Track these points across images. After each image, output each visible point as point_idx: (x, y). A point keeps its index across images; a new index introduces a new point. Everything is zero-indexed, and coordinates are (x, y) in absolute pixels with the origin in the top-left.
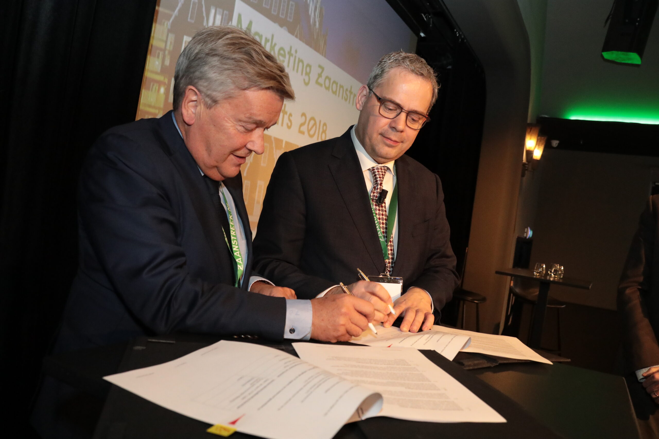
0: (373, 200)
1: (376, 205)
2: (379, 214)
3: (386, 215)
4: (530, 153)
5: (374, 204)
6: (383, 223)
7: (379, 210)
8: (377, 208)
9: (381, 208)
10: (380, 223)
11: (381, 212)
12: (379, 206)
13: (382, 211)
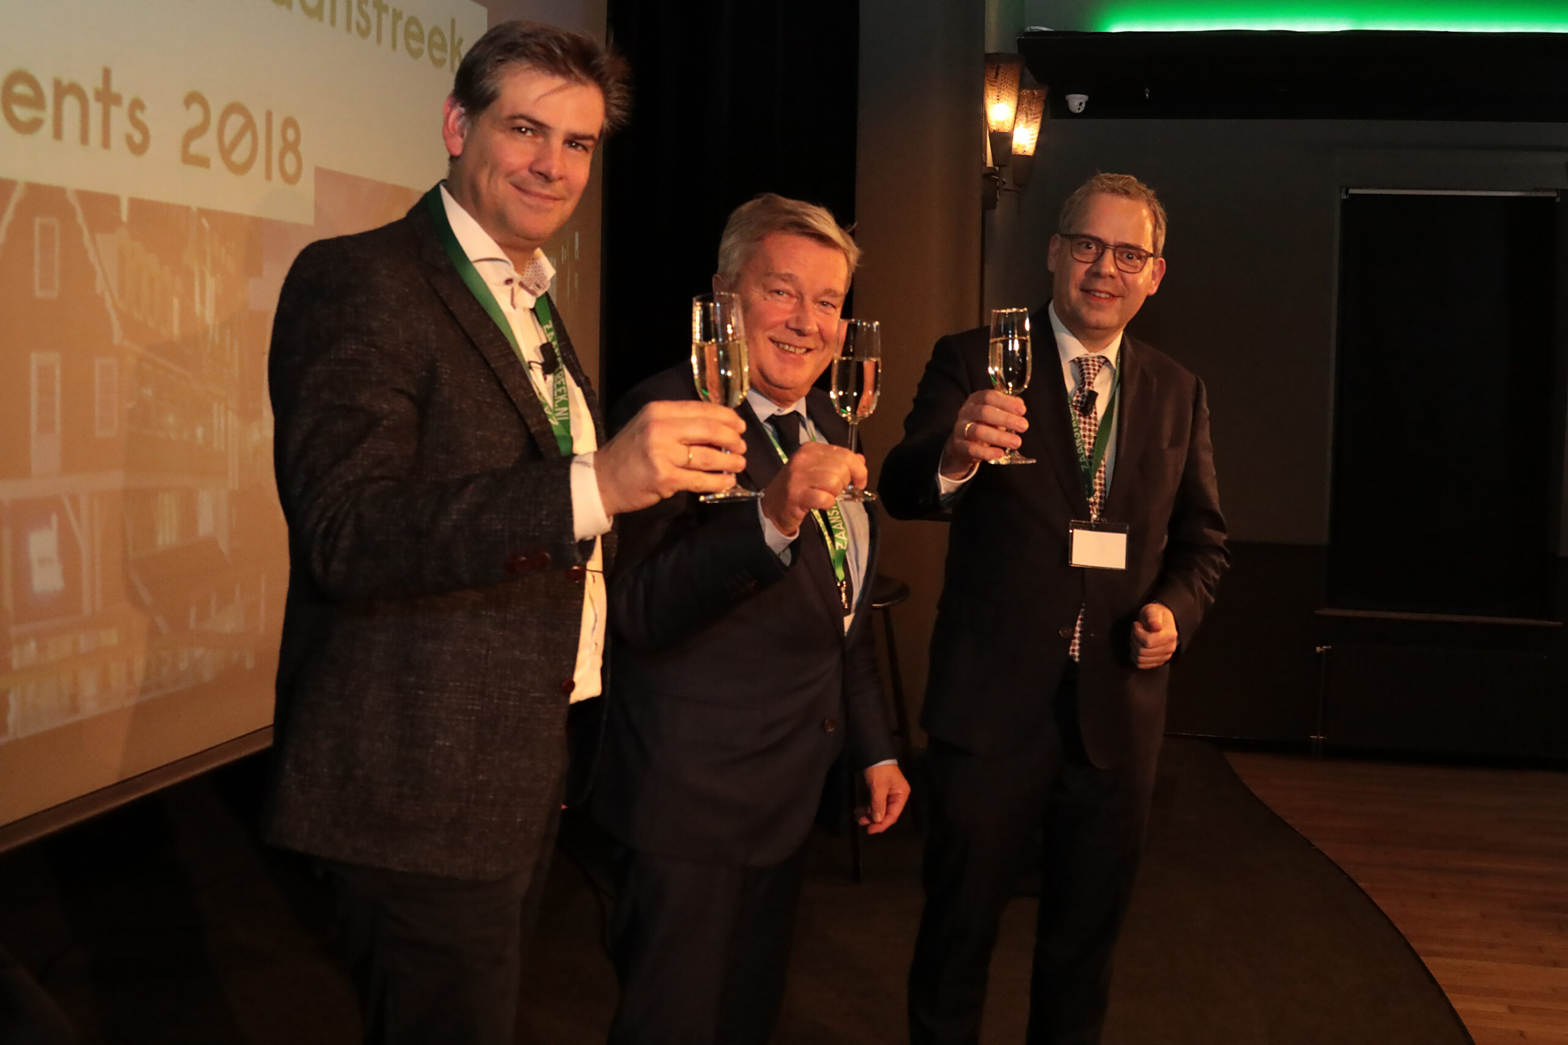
0: (1075, 407)
1: (1080, 415)
2: (1084, 429)
3: (1095, 431)
4: (1002, 140)
5: (1078, 413)
6: (1089, 443)
7: (1085, 423)
8: (1082, 419)
9: (1087, 420)
10: (1084, 443)
11: (1087, 427)
12: (1084, 416)
13: (1090, 424)
